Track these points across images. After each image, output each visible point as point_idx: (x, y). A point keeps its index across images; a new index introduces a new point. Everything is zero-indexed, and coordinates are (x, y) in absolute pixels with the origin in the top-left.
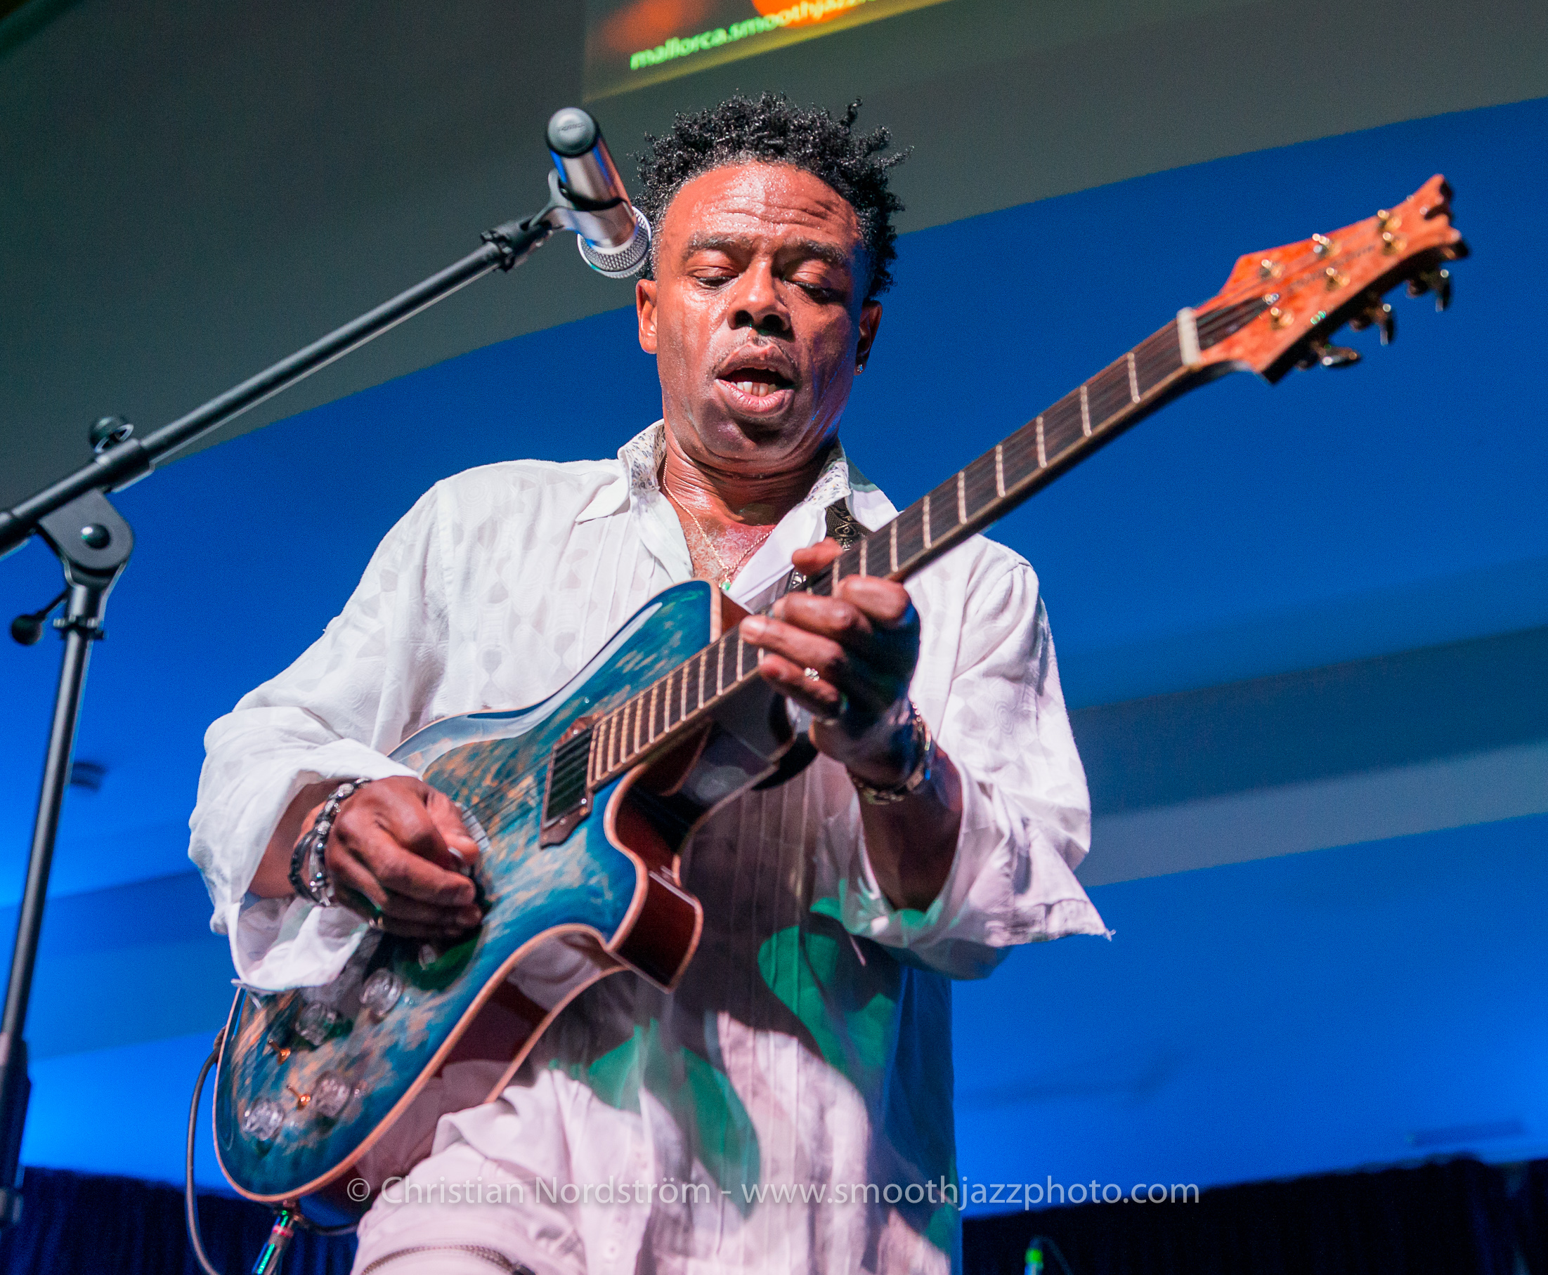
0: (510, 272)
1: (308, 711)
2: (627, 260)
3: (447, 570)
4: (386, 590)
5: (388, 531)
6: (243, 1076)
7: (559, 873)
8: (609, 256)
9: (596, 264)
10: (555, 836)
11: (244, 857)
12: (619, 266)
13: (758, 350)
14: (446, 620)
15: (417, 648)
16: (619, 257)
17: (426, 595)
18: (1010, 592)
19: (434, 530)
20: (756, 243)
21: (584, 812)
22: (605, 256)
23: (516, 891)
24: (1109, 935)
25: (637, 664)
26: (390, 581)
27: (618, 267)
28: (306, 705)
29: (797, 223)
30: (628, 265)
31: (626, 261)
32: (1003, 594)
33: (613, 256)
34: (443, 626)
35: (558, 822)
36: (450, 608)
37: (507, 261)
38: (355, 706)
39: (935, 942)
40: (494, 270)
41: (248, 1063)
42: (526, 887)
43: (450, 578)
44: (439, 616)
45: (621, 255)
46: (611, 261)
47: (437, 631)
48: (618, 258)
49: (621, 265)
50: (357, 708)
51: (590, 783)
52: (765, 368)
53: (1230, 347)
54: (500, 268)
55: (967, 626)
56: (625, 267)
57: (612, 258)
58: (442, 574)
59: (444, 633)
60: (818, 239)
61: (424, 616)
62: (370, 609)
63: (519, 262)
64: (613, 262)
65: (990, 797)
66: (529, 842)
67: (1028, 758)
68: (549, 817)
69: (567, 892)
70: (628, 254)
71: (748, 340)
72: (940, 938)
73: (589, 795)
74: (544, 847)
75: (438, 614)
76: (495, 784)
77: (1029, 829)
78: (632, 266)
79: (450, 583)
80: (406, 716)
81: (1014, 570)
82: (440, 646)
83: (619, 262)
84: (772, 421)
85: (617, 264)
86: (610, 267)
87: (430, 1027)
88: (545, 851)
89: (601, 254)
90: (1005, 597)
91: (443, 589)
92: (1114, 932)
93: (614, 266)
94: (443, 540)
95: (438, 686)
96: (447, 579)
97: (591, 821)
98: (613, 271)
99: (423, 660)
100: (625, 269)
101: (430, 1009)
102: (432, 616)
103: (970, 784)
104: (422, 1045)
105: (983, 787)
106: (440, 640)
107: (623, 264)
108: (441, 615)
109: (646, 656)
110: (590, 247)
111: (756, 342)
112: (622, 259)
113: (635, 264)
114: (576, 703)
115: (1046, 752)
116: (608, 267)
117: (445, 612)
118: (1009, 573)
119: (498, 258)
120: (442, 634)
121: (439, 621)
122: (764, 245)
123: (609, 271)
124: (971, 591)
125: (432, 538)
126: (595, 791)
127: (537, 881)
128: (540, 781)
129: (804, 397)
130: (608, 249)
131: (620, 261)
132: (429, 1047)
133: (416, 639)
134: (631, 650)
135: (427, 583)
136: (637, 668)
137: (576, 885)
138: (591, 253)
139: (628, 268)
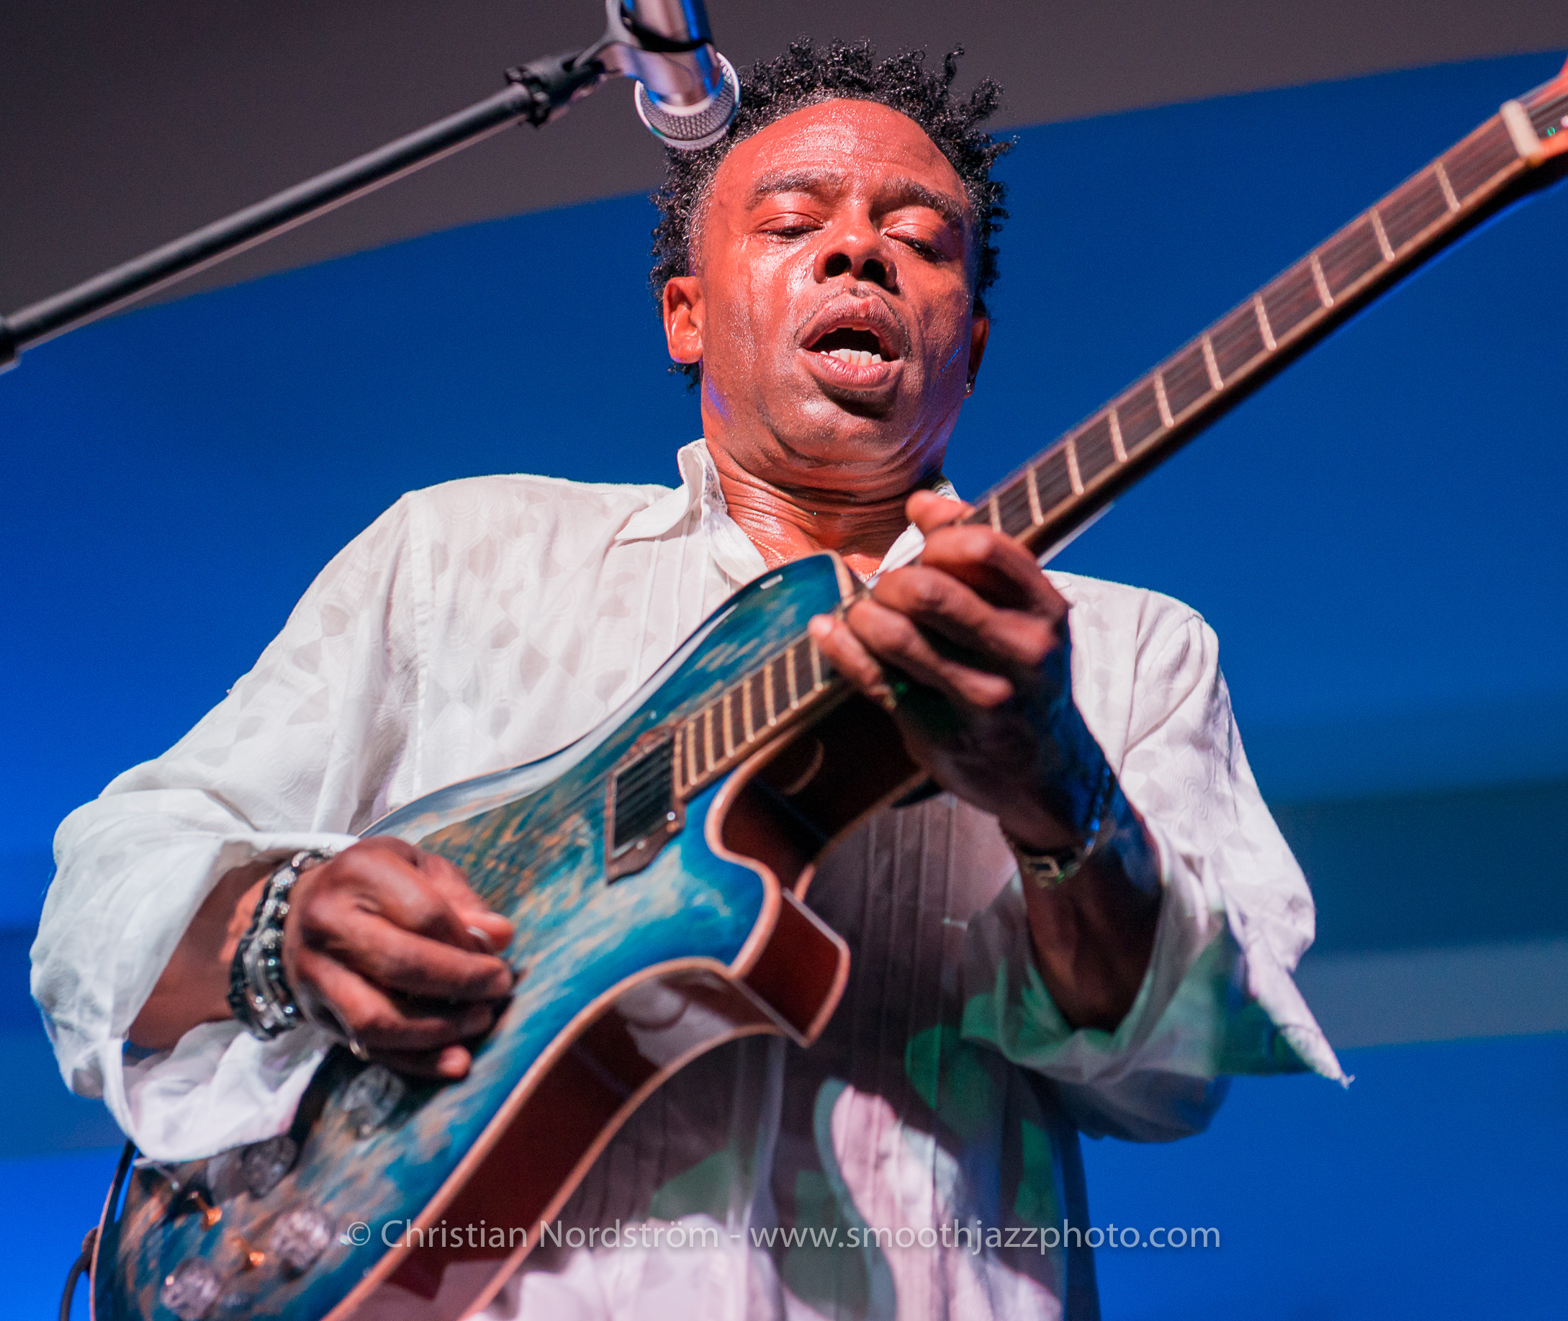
0: (543, 127)
1: (216, 796)
2: (703, 126)
3: (420, 605)
4: (329, 634)
5: (331, 558)
7: (641, 906)
8: (679, 118)
9: (658, 126)
10: (630, 864)
11: (136, 972)
12: (691, 132)
13: (856, 302)
14: (415, 674)
15: (375, 711)
16: (693, 121)
17: (390, 637)
18: (1187, 648)
19: (405, 550)
20: (848, 181)
21: (672, 828)
22: (673, 117)
23: (574, 942)
24: (1346, 1082)
25: (728, 657)
26: (338, 619)
27: (690, 135)
28: (214, 786)
29: (896, 162)
30: (704, 132)
31: (701, 127)
32: (1180, 647)
33: (684, 118)
34: (410, 682)
35: (634, 848)
36: (422, 657)
37: (540, 113)
38: (285, 789)
39: (1120, 1078)
40: (520, 124)
42: (591, 933)
43: (425, 616)
44: (405, 668)
45: (695, 118)
46: (680, 124)
47: (401, 688)
48: (690, 122)
49: (694, 132)
50: (287, 791)
51: (679, 791)
52: (867, 329)
54: (528, 121)
55: (1139, 684)
56: (699, 135)
57: (682, 122)
58: (413, 610)
59: (410, 694)
60: (926, 185)
61: (386, 669)
62: (306, 658)
63: (557, 114)
64: (683, 127)
65: (1199, 877)
66: (588, 882)
67: (1227, 852)
68: (618, 841)
69: (658, 923)
70: (705, 118)
71: (843, 292)
72: (1129, 1070)
73: (679, 807)
74: (612, 882)
75: (404, 665)
76: (519, 838)
77: (1249, 928)
78: (709, 134)
79: (424, 623)
80: (353, 806)
81: (1189, 621)
82: (404, 710)
83: (691, 127)
84: (873, 399)
85: (689, 129)
86: (678, 133)
87: (453, 1129)
88: (614, 887)
89: (667, 114)
90: (1182, 651)
91: (414, 631)
92: (1352, 1079)
93: (684, 132)
94: (417, 566)
95: (397, 765)
96: (419, 618)
97: (687, 835)
98: (682, 139)
99: (382, 728)
100: (698, 138)
101: (451, 1106)
102: (397, 668)
103: (1171, 855)
104: (442, 1153)
105: (1189, 862)
106: (404, 701)
107: (696, 130)
108: (409, 668)
109: (741, 645)
110: (653, 103)
111: (854, 292)
112: (696, 124)
113: (714, 132)
114: (639, 721)
115: (1251, 847)
116: (675, 134)
117: (415, 663)
118: (1184, 626)
119: (527, 107)
120: (408, 693)
121: (405, 675)
122: (857, 185)
123: (676, 138)
124: (1143, 642)
125: (400, 561)
126: (687, 800)
127: (610, 921)
128: (592, 815)
129: (913, 375)
130: (678, 109)
131: (694, 126)
132: (452, 1154)
133: (374, 698)
134: (717, 643)
135: (391, 622)
136: (731, 660)
137: (672, 911)
138: (654, 111)
139: (703, 136)
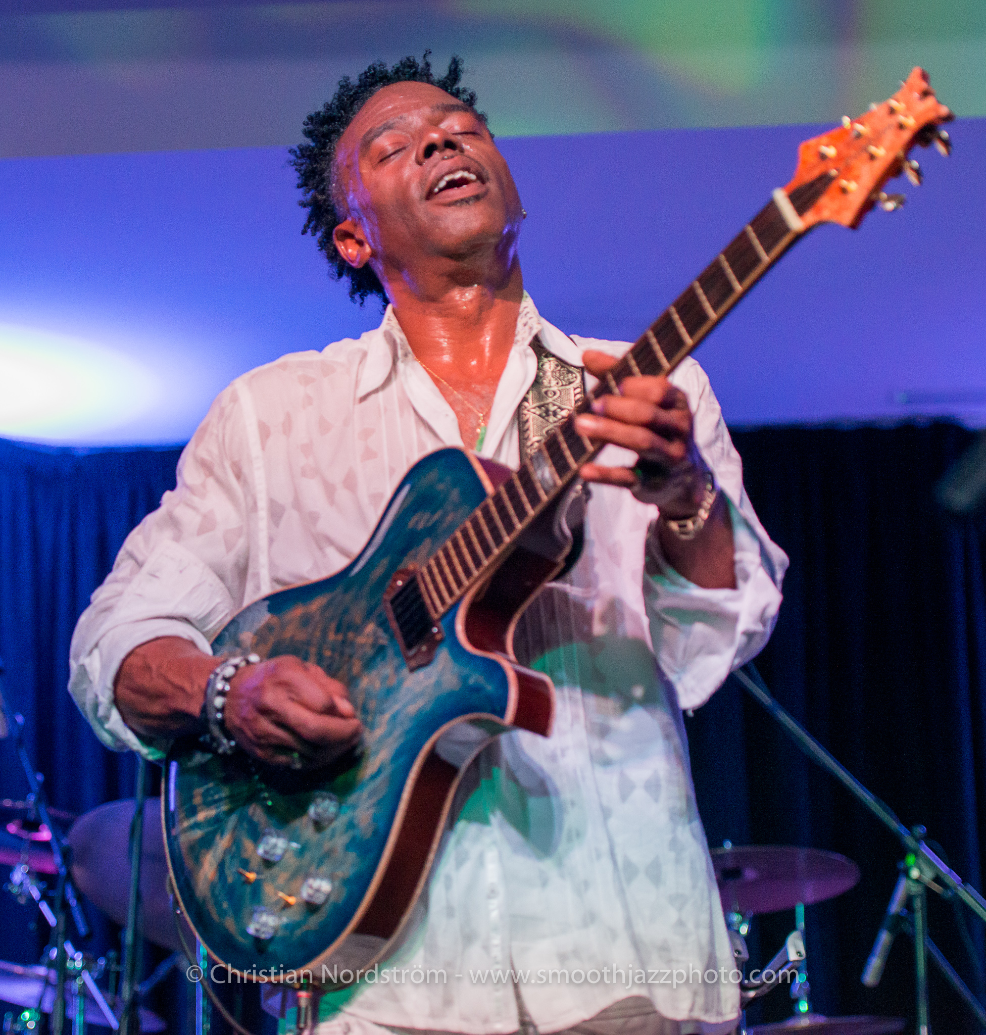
6: (218, 904)
7: (438, 684)
10: (421, 660)
21: (438, 637)
23: (405, 706)
25: (427, 522)
35: (419, 650)
41: (217, 892)
42: (413, 700)
51: (435, 615)
53: (819, 211)
66: (398, 669)
68: (409, 648)
69: (451, 694)
73: (438, 624)
74: (412, 670)
76: (340, 637)
87: (375, 820)
88: (416, 672)
97: (447, 642)
101: (371, 807)
114: (385, 562)
126: (442, 619)
127: (422, 694)
128: (383, 624)
132: (381, 831)
136: (429, 524)
137: (457, 688)
